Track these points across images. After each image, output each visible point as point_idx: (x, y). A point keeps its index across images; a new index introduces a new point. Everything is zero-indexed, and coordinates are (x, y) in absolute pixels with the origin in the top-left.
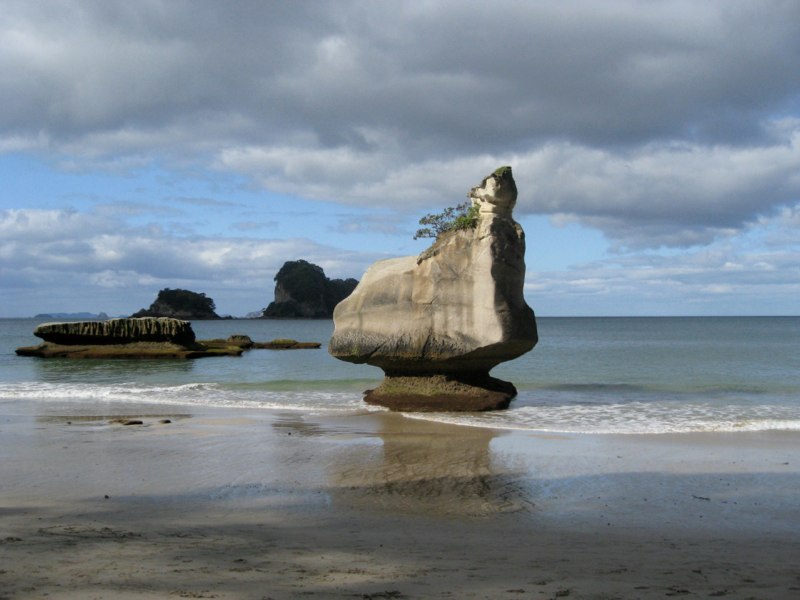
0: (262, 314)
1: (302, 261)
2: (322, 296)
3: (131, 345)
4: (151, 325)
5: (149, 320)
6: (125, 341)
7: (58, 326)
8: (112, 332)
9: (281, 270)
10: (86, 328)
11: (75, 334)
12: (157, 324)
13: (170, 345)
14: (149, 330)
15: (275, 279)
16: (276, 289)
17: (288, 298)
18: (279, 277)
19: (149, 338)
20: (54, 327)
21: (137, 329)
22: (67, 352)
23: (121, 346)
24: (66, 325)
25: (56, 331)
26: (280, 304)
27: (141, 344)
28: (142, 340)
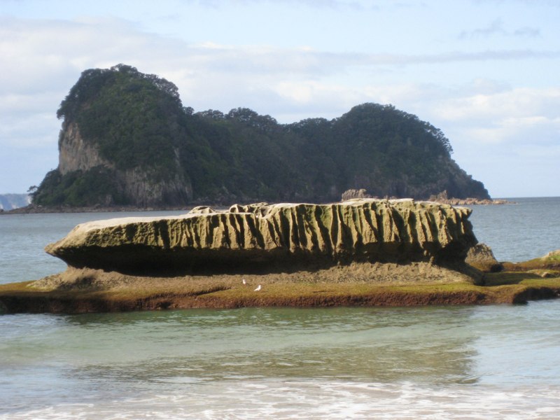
0: (29, 201)
1: (125, 69)
2: (177, 152)
3: (336, 273)
4: (379, 218)
5: (374, 207)
6: (318, 261)
7: (144, 226)
8: (284, 241)
9: (74, 91)
10: (218, 231)
11: (189, 248)
12: (396, 217)
13: (435, 271)
14: (379, 233)
15: (60, 113)
16: (63, 138)
17: (94, 159)
18: (68, 110)
19: (379, 252)
20: (131, 229)
21: (346, 230)
22: (172, 295)
23: (309, 276)
24: (164, 223)
25: (138, 240)
26: (73, 177)
27: (357, 269)
28: (360, 259)
